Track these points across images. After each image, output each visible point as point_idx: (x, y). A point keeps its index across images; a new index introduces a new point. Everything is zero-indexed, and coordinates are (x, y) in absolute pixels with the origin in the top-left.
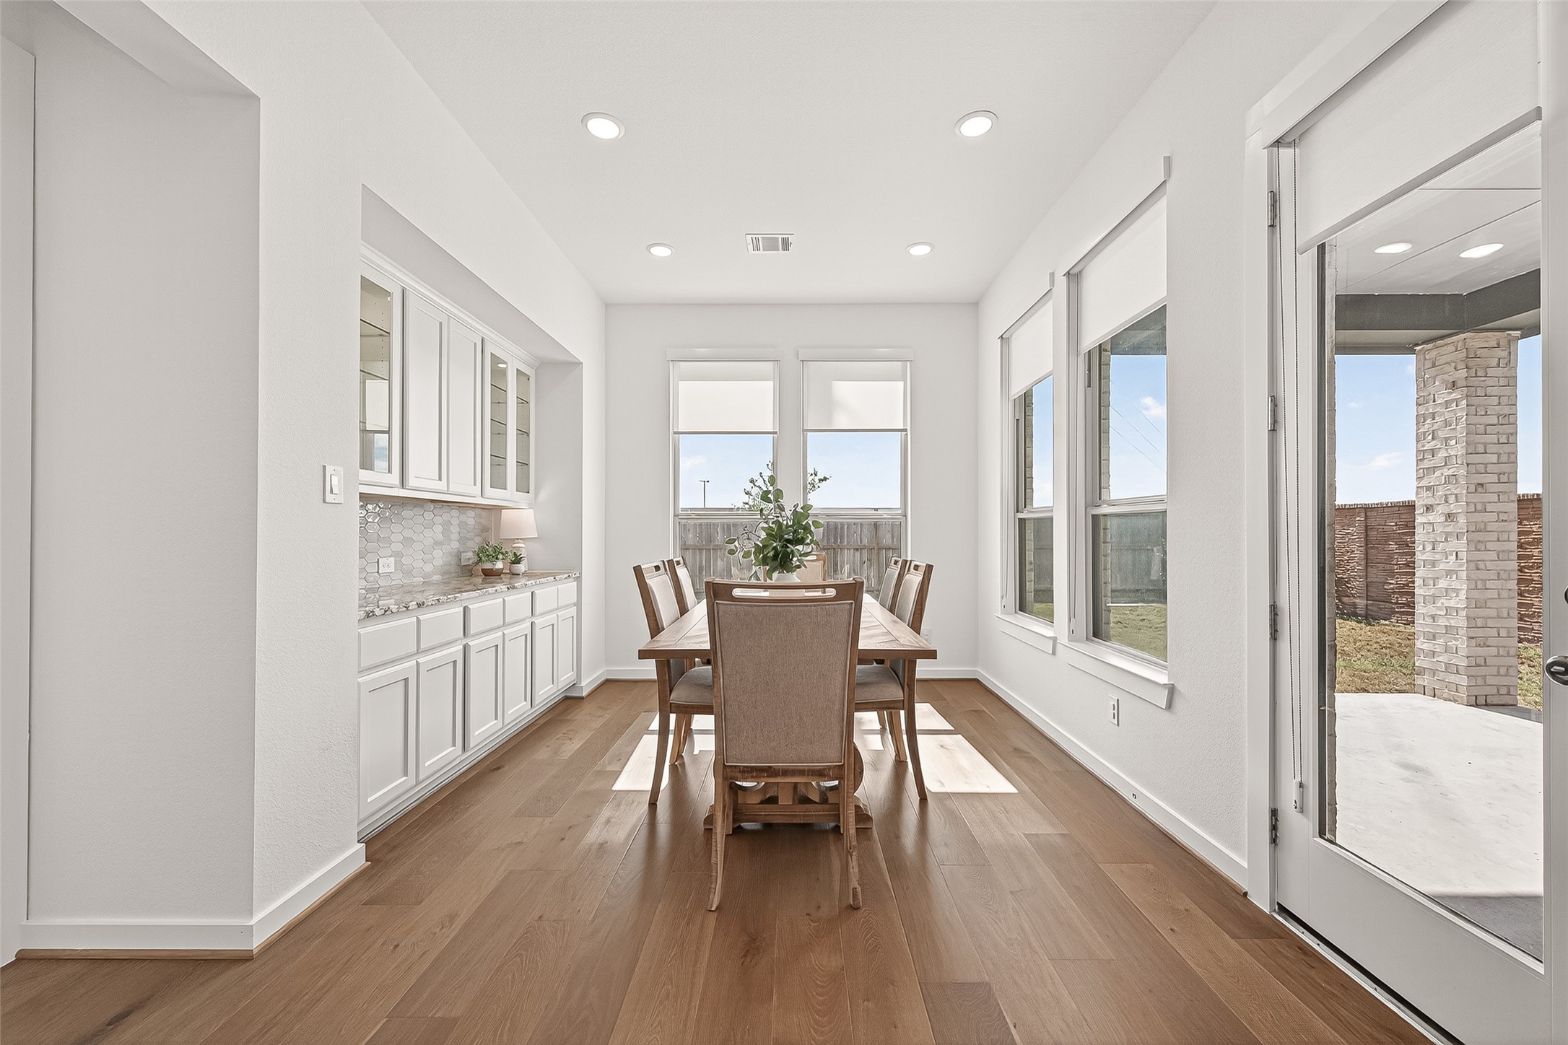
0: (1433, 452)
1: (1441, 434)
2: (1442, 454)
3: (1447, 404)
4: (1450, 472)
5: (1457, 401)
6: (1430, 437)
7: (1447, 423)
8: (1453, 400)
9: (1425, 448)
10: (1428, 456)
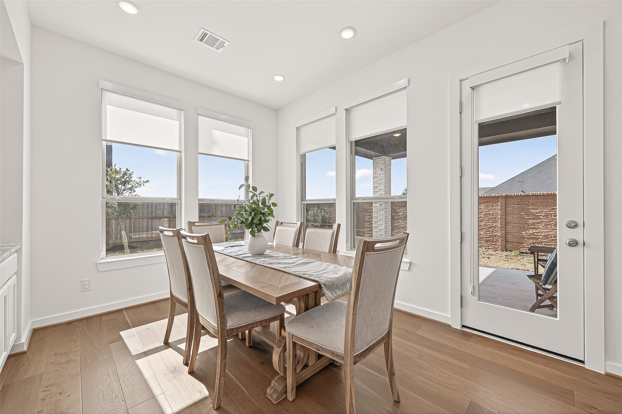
0: (377, 187)
1: (379, 182)
2: (379, 188)
3: (380, 175)
4: (381, 193)
5: (383, 174)
6: (376, 183)
7: (380, 180)
8: (381, 174)
9: (375, 186)
10: (376, 188)
